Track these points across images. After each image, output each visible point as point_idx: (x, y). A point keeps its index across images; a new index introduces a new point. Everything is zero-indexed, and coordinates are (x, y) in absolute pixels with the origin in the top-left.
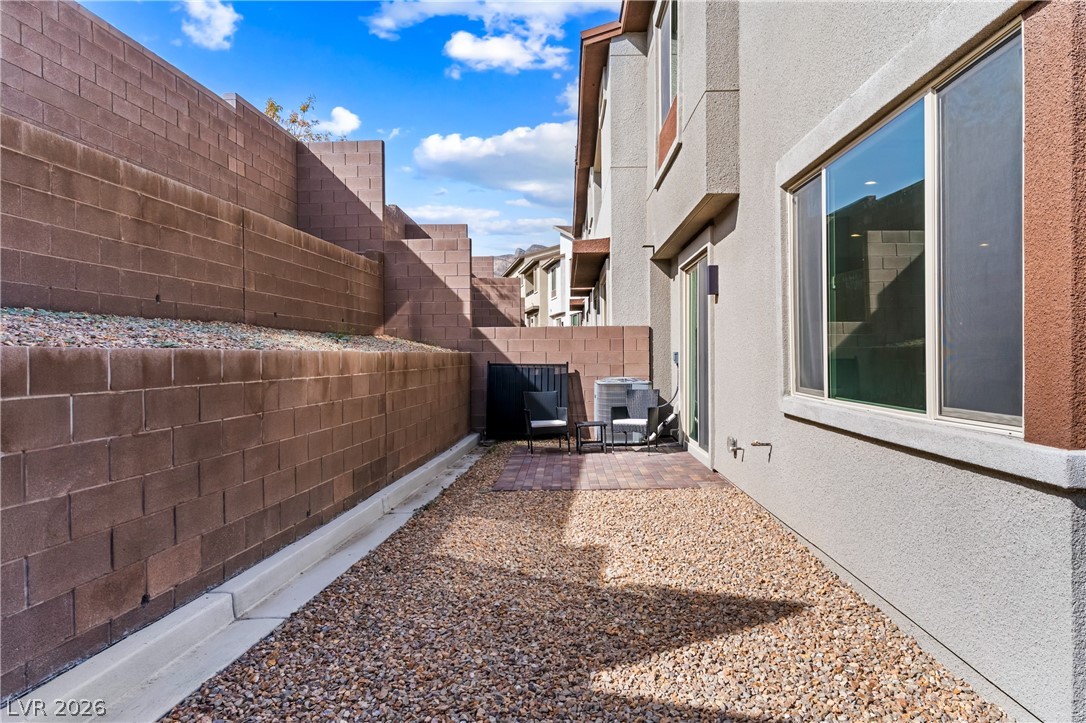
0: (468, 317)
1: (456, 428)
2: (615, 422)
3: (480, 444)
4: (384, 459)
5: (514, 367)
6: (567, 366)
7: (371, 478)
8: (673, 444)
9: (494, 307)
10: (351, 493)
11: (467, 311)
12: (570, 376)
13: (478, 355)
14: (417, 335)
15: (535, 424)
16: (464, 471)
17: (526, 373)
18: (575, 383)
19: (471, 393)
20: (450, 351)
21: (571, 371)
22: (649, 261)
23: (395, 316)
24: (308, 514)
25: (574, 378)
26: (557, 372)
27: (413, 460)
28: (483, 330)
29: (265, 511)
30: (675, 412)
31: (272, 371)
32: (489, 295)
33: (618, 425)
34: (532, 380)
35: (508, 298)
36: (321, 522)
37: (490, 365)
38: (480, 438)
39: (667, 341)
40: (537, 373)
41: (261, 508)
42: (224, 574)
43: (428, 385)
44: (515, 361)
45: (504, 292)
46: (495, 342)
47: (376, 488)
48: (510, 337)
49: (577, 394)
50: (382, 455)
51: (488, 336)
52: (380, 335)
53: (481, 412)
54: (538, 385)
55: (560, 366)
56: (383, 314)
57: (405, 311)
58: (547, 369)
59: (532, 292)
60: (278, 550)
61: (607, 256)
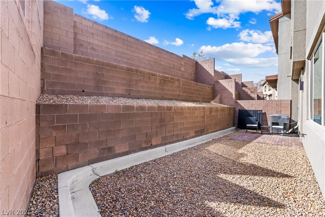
0: (234, 98)
1: (228, 125)
2: (273, 126)
3: (236, 130)
4: (204, 129)
5: (246, 111)
6: (262, 110)
7: (201, 132)
8: (297, 135)
9: (249, 95)
10: (195, 135)
11: (234, 97)
12: (263, 113)
13: (236, 107)
14: (221, 102)
15: (248, 125)
16: (227, 134)
17: (249, 112)
18: (264, 115)
19: (234, 117)
20: (229, 106)
21: (263, 112)
22: (291, 80)
23: (216, 98)
24: (183, 137)
25: (264, 114)
26: (259, 112)
27: (213, 130)
28: (238, 101)
29: (174, 135)
30: (297, 125)
31: (176, 109)
32: (248, 92)
33: (274, 128)
34: (251, 114)
35: (253, 92)
36: (186, 139)
37: (239, 110)
38: (236, 128)
39: (297, 104)
40: (253, 112)
41: (173, 134)
42: (165, 144)
43: (218, 114)
44: (247, 109)
45: (252, 91)
46: (241, 104)
47: (201, 135)
48: (245, 103)
49: (265, 118)
50: (203, 128)
51: (239, 103)
52: (212, 102)
53: (237, 121)
54: (253, 115)
55: (260, 111)
56: (213, 98)
57: (218, 97)
58: (255, 112)
59: (270, 90)
60: (176, 142)
61: (277, 80)
